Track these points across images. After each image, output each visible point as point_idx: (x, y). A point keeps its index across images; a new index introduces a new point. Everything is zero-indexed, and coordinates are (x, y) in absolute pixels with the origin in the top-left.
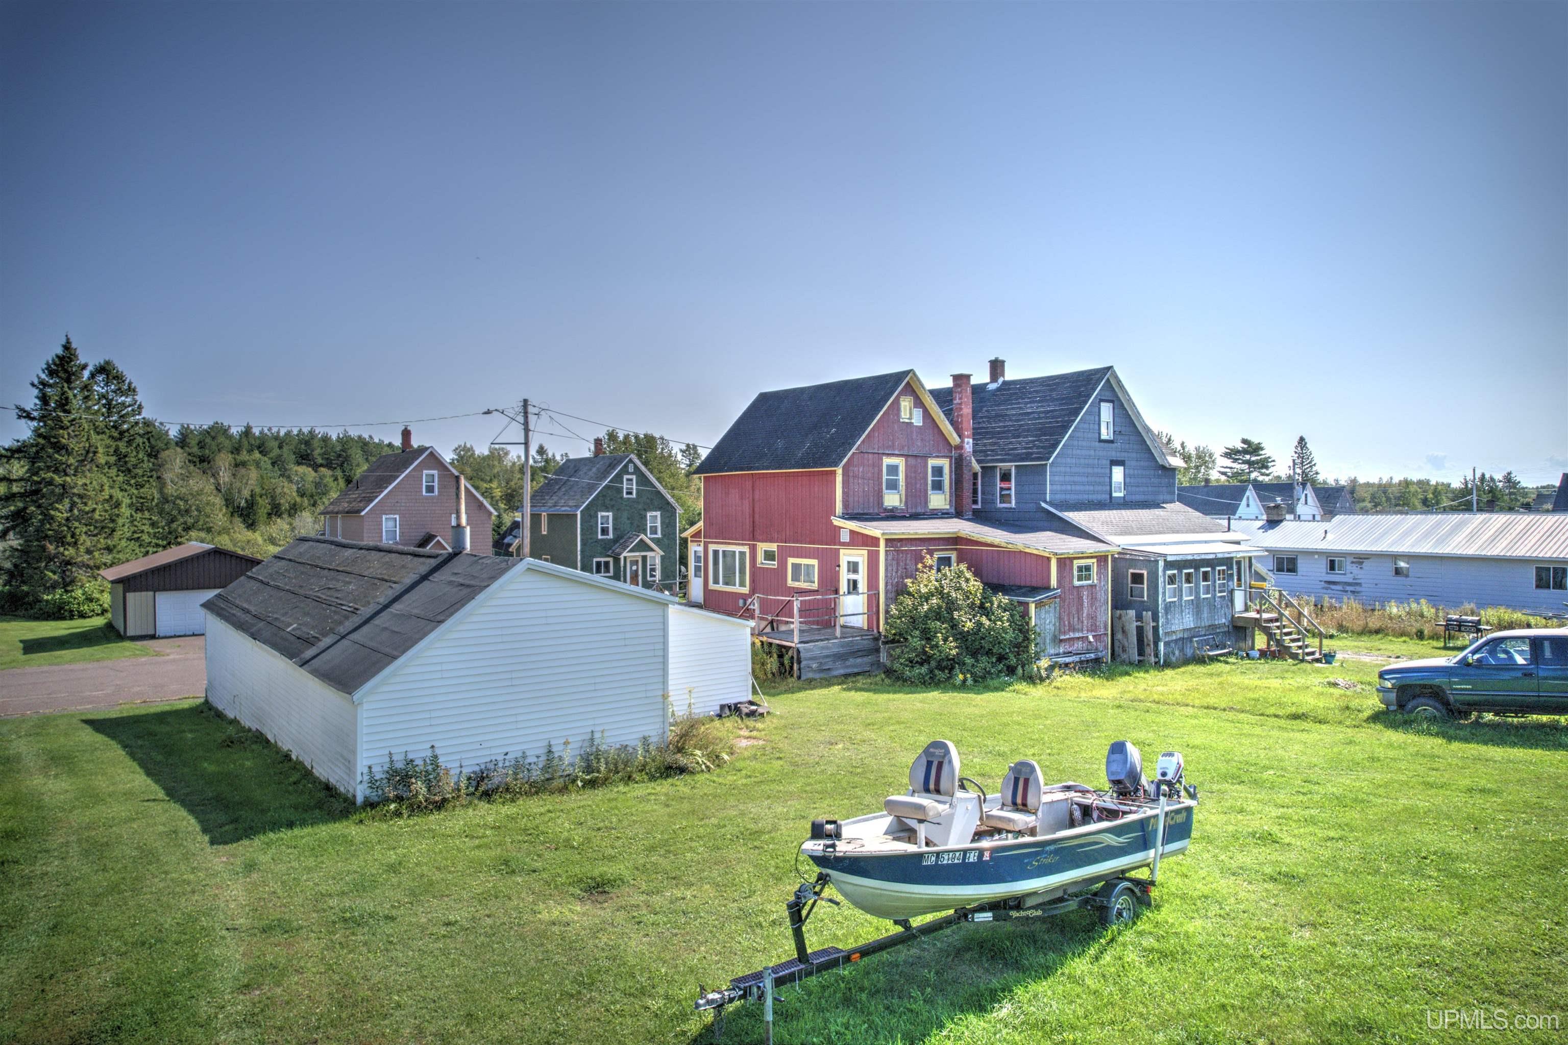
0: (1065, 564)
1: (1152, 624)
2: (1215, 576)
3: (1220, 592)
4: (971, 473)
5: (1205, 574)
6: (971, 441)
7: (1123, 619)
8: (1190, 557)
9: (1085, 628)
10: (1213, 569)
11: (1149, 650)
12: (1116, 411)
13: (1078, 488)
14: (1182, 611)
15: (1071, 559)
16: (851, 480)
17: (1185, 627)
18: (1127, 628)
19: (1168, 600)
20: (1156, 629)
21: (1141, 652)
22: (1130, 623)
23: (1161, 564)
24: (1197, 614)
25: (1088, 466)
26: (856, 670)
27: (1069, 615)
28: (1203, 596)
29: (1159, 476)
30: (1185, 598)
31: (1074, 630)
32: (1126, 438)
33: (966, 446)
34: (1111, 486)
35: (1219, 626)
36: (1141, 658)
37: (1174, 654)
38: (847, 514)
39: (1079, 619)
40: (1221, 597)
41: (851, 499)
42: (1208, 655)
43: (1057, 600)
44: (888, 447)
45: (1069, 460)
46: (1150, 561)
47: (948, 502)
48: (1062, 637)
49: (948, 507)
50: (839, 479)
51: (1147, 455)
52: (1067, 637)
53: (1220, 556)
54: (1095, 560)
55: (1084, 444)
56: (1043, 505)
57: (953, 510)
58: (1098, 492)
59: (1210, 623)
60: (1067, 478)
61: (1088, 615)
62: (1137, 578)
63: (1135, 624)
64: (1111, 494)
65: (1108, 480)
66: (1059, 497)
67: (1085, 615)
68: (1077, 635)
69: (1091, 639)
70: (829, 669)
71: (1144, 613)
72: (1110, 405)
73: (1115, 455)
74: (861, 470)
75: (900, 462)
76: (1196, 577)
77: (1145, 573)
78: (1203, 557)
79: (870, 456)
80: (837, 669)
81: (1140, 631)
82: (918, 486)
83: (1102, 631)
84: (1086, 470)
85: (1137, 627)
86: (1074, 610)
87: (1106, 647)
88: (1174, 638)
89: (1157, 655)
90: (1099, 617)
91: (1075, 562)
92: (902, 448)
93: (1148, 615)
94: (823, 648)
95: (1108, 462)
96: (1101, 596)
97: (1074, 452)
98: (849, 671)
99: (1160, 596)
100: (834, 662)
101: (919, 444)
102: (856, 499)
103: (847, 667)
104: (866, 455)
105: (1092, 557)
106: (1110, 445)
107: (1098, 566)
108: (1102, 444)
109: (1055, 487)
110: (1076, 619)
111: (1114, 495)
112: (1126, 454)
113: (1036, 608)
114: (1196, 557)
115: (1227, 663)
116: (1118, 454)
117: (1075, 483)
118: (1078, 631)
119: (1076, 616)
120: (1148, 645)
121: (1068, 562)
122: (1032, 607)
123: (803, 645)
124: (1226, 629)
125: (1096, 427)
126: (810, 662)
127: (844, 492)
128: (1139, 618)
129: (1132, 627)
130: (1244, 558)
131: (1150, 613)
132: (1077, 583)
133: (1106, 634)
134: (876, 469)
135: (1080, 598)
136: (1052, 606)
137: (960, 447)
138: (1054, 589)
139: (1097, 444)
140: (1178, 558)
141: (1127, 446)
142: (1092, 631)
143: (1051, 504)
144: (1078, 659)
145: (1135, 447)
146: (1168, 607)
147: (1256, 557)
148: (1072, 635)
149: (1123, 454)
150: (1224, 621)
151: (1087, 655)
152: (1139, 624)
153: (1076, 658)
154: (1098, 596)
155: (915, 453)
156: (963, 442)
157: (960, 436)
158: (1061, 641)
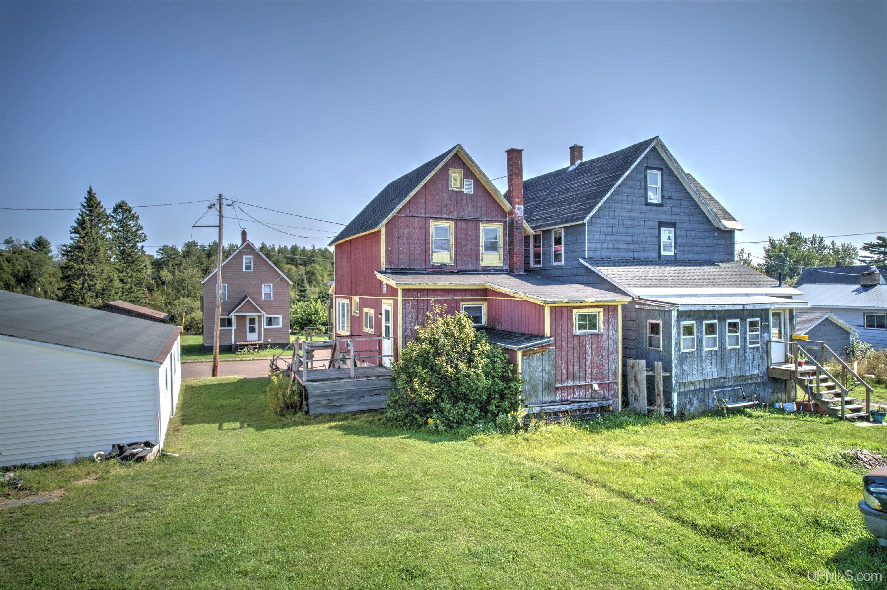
0: (562, 312)
1: (662, 374)
2: (745, 327)
3: (751, 343)
4: (523, 235)
5: (733, 326)
6: (522, 207)
7: (636, 368)
8: (709, 308)
9: (588, 376)
10: (743, 320)
11: (660, 400)
12: (665, 178)
13: (621, 246)
14: (702, 362)
15: (570, 309)
16: (396, 240)
17: (706, 377)
18: (638, 376)
19: (683, 350)
20: (667, 380)
21: (651, 401)
22: (641, 373)
23: (674, 314)
24: (722, 365)
25: (634, 226)
26: (372, 407)
27: (567, 363)
28: (729, 347)
29: (715, 238)
30: (705, 349)
31: (574, 378)
32: (678, 202)
33: (517, 212)
34: (660, 245)
35: (752, 377)
36: (650, 408)
37: (692, 405)
38: (391, 269)
39: (580, 367)
40: (753, 348)
41: (395, 256)
42: (727, 409)
43: (552, 348)
44: (436, 212)
45: (610, 221)
46: (665, 311)
47: (502, 261)
48: (558, 385)
49: (502, 265)
50: (383, 238)
51: (701, 219)
52: (565, 384)
53: (748, 307)
54: (601, 310)
55: (629, 206)
56: (582, 261)
57: (507, 268)
58: (644, 250)
59: (738, 374)
60: (609, 238)
61: (592, 363)
62: (655, 328)
63: (645, 373)
64: (659, 253)
65: (656, 240)
66: (599, 254)
67: (588, 363)
68: (578, 383)
69: (596, 387)
70: (341, 406)
71: (656, 363)
72: (658, 173)
73: (664, 218)
74: (406, 231)
75: (450, 225)
76: (720, 329)
77: (661, 324)
78: (727, 308)
79: (417, 219)
80: (349, 405)
81: (651, 380)
82: (469, 247)
83: (611, 380)
84: (630, 230)
85: (648, 376)
86: (574, 358)
87: (616, 395)
88: (692, 388)
89: (668, 405)
90: (606, 365)
91: (575, 311)
92: (452, 213)
93: (659, 365)
94: (333, 386)
95: (657, 224)
96: (609, 345)
97: (617, 213)
98: (364, 408)
99: (673, 347)
100: (347, 399)
101: (470, 210)
102: (401, 256)
103: (361, 404)
104: (412, 219)
105: (597, 307)
106: (659, 208)
107: (604, 315)
108: (649, 208)
109: (594, 245)
110: (576, 368)
111: (663, 253)
112: (677, 217)
113: (523, 355)
114: (717, 308)
115: (750, 416)
116: (668, 217)
117: (618, 242)
118: (580, 379)
119: (577, 364)
120: (659, 395)
121: (565, 311)
122: (519, 354)
123: (311, 383)
124: (760, 380)
125: (642, 191)
126: (320, 399)
127: (387, 250)
128: (650, 366)
129: (643, 376)
130: (784, 310)
131: (660, 363)
132: (577, 331)
133: (616, 383)
134: (423, 231)
135: (582, 347)
136: (546, 354)
137: (511, 213)
138: (548, 337)
139: (644, 207)
140: (693, 308)
141: (678, 210)
142: (597, 379)
143: (588, 260)
144: (576, 408)
145: (687, 211)
146: (683, 358)
147: (797, 309)
148: (571, 383)
149: (673, 217)
150: (756, 372)
151: (589, 404)
152: (650, 373)
153: (576, 407)
154: (606, 345)
155: (465, 217)
156: (514, 208)
157: (511, 205)
158: (557, 388)
